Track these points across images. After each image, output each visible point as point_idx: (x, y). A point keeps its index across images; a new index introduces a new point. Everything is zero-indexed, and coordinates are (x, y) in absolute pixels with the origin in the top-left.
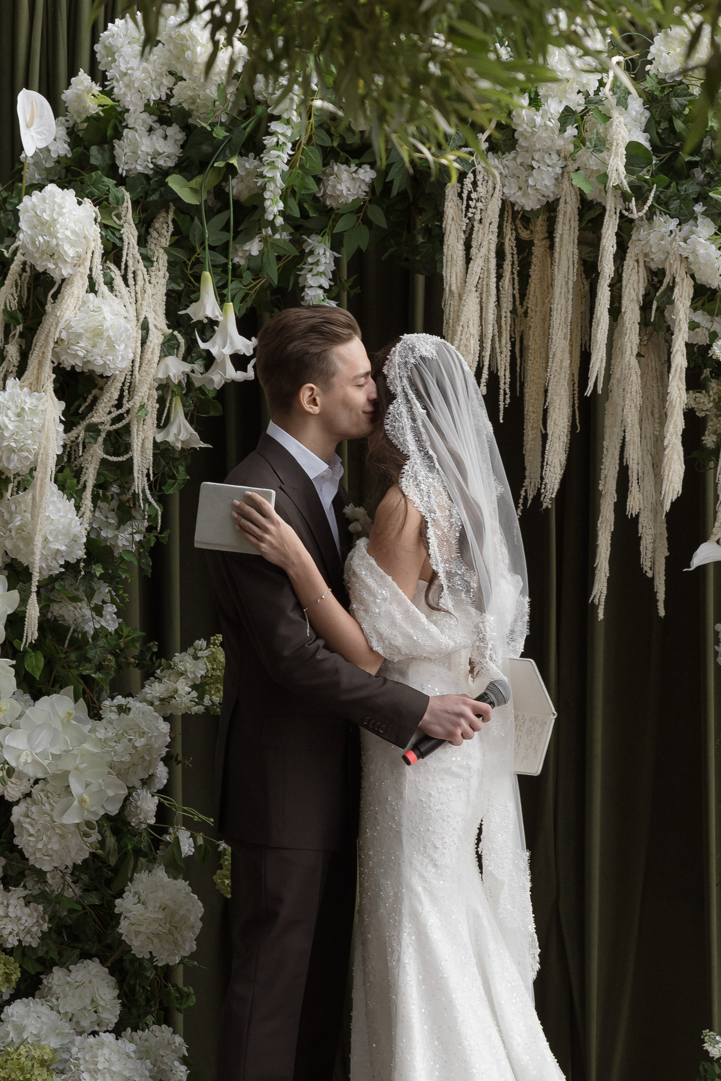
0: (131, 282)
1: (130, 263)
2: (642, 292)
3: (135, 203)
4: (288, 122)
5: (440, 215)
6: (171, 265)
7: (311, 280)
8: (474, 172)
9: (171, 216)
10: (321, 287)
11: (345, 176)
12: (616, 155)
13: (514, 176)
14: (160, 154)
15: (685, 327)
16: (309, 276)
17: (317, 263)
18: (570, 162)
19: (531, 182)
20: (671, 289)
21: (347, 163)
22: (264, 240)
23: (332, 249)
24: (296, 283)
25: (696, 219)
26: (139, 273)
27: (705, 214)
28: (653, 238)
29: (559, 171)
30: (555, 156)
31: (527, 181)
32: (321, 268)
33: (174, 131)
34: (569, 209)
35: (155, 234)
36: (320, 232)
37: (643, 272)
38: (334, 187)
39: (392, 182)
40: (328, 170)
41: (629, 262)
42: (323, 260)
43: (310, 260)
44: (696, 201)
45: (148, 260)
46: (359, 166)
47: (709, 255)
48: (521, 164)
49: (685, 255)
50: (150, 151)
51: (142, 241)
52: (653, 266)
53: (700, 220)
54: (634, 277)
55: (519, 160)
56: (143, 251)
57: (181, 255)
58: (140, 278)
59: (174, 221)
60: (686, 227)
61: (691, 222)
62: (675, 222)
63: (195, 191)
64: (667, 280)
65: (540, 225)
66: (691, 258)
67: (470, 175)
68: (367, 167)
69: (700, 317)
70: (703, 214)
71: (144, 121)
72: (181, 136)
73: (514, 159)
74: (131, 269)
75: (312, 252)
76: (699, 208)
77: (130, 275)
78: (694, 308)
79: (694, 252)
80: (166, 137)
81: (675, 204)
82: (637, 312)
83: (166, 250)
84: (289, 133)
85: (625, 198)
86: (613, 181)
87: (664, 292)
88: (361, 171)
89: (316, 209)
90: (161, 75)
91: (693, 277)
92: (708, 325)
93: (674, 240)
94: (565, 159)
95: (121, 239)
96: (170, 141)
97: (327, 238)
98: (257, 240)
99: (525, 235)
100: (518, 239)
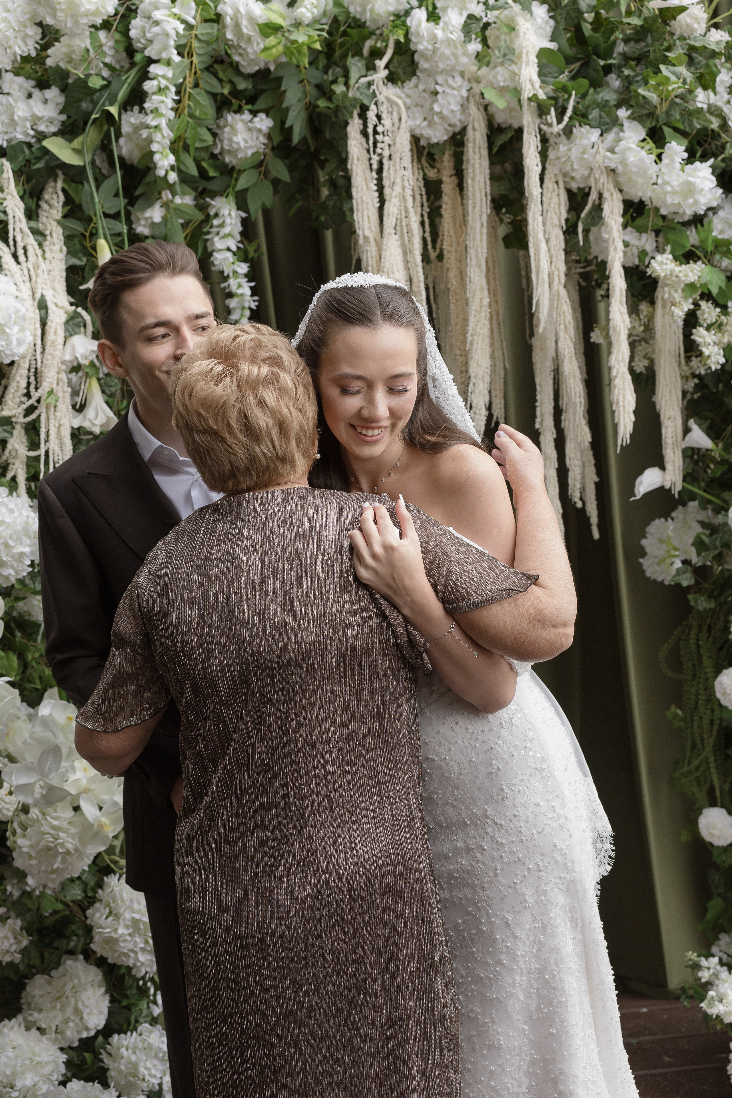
0: (22, 258)
1: (19, 239)
2: (564, 215)
3: (17, 174)
4: (168, 63)
5: (343, 161)
6: (68, 239)
7: (219, 243)
8: (376, 104)
9: (60, 184)
10: (229, 249)
11: (240, 126)
12: (528, 64)
13: (417, 105)
14: (40, 118)
15: (620, 246)
16: (216, 239)
17: (222, 225)
18: (475, 85)
19: (437, 108)
20: (598, 208)
21: (239, 111)
22: (166, 205)
23: (238, 209)
24: (205, 248)
25: (622, 125)
26: (29, 248)
27: (632, 118)
28: (575, 153)
29: (465, 94)
30: (459, 79)
31: (432, 109)
32: (227, 230)
33: (53, 93)
34: (478, 136)
35: (44, 206)
36: (222, 193)
37: (564, 196)
38: (230, 140)
39: (291, 128)
40: (221, 122)
41: (549, 183)
42: (228, 221)
43: (215, 222)
44: (618, 106)
45: (38, 233)
46: (254, 113)
47: (641, 160)
48: (424, 91)
49: (613, 166)
50: (27, 115)
51: (31, 214)
52: (574, 186)
53: (626, 124)
54: (555, 200)
55: (421, 87)
56: (33, 224)
57: (78, 227)
58: (30, 253)
59: (64, 190)
60: (610, 137)
61: (615, 130)
62: (597, 132)
63: (78, 152)
64: (593, 197)
65: (447, 162)
66: (620, 169)
67: (373, 107)
68: (263, 116)
69: (631, 236)
70: (629, 118)
71: (21, 87)
72: (61, 99)
73: (416, 86)
74: (20, 245)
75: (217, 215)
76: (623, 113)
77: (20, 252)
78: (625, 226)
79: (624, 162)
80: (46, 102)
81: (594, 114)
82: (561, 237)
83: (59, 222)
84: (170, 74)
85: (542, 111)
86: (527, 93)
87: (590, 212)
88: (257, 120)
89: (216, 168)
90: (26, 26)
91: (621, 191)
92: (637, 243)
93: (597, 152)
94: (469, 81)
95: (5, 213)
96: (51, 106)
97: (231, 199)
98: (158, 205)
99: (432, 174)
100: (425, 179)
